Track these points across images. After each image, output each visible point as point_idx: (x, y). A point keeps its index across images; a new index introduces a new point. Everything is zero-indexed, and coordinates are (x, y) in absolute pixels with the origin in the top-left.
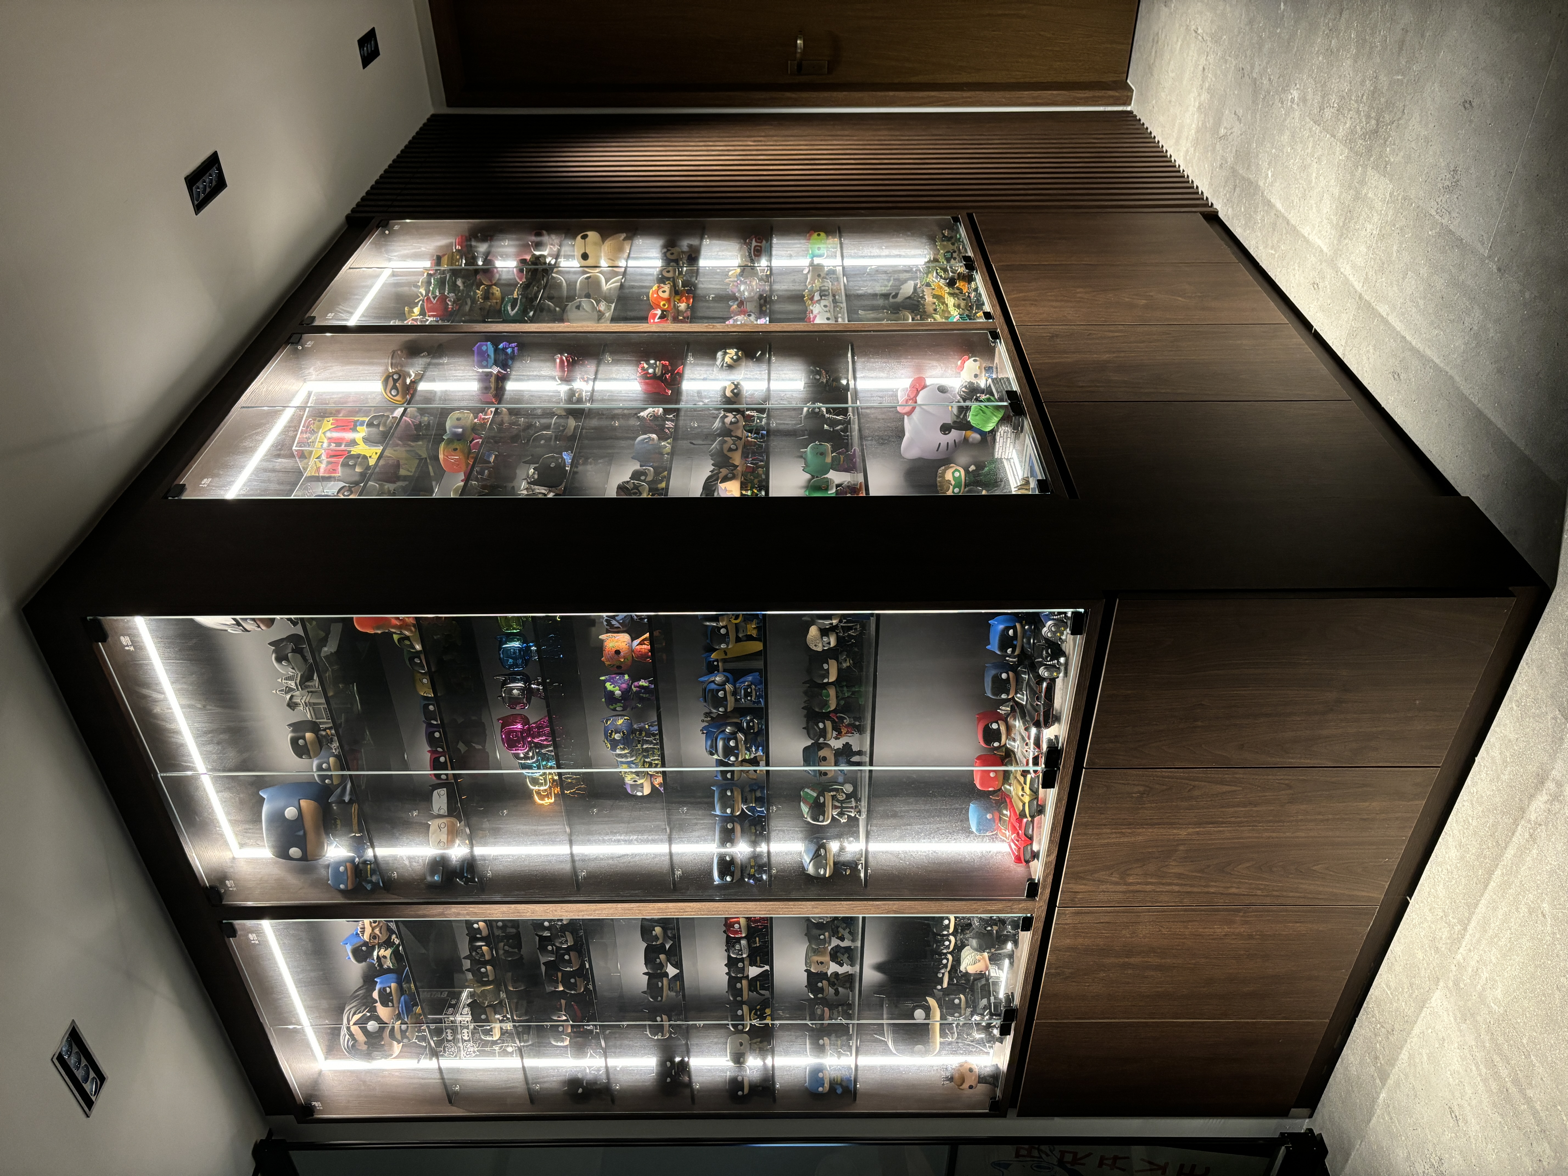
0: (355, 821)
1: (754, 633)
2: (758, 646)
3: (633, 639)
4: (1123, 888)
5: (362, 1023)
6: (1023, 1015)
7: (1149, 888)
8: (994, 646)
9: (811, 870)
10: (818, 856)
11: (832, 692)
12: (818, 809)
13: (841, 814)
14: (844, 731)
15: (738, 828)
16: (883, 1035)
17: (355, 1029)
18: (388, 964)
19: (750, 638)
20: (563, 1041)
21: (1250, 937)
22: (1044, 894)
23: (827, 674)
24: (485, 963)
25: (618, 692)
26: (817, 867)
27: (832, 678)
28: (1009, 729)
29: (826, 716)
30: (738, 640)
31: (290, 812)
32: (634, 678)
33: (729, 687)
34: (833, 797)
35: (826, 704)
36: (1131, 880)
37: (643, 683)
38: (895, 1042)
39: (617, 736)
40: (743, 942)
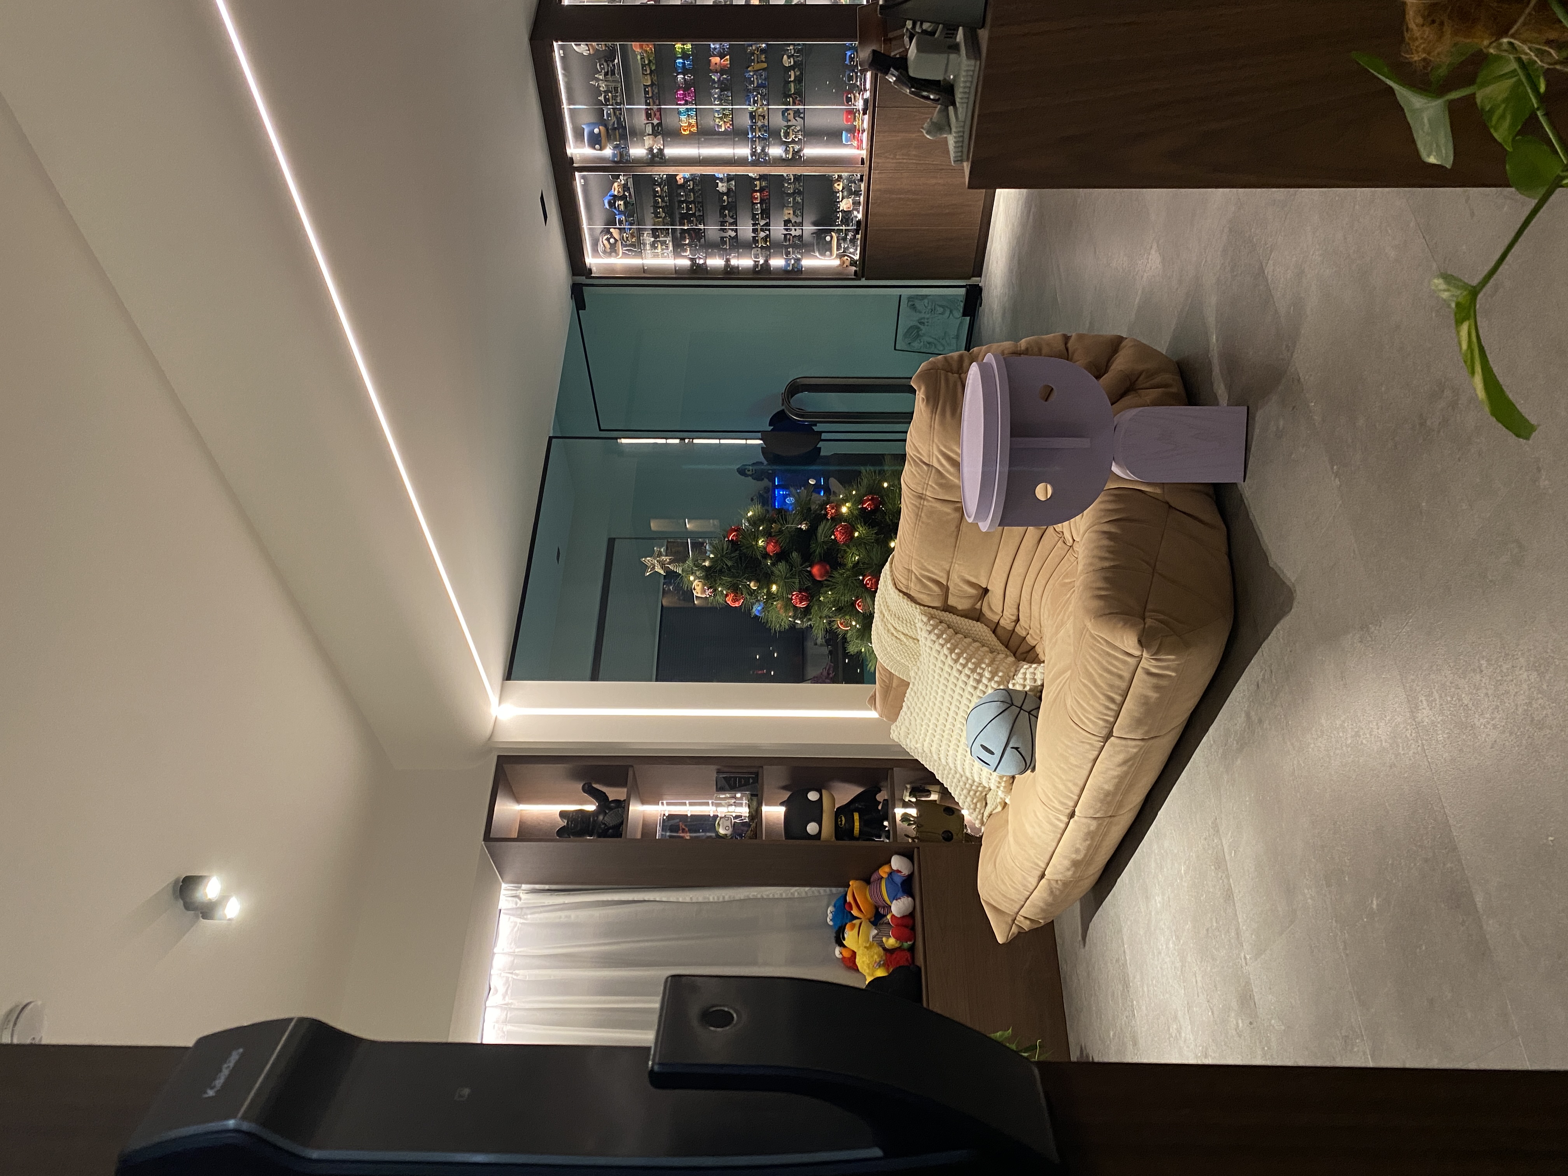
0: (618, 137)
1: (764, 60)
2: (765, 65)
3: (721, 59)
4: (895, 161)
5: (608, 240)
6: (863, 224)
7: (905, 161)
8: (847, 62)
9: (784, 156)
10: (786, 151)
11: (792, 85)
12: (787, 134)
13: (796, 137)
14: (797, 102)
15: (757, 140)
16: (814, 252)
17: (606, 242)
18: (622, 208)
19: (762, 62)
20: (686, 252)
21: (944, 185)
22: (867, 164)
23: (790, 77)
24: (660, 207)
25: (716, 79)
26: (786, 155)
27: (792, 79)
28: (855, 97)
29: (790, 96)
30: (758, 62)
31: (596, 131)
32: (722, 75)
33: (755, 77)
34: (793, 130)
35: (790, 90)
36: (897, 157)
37: (725, 76)
38: (819, 251)
39: (716, 96)
40: (759, 205)
